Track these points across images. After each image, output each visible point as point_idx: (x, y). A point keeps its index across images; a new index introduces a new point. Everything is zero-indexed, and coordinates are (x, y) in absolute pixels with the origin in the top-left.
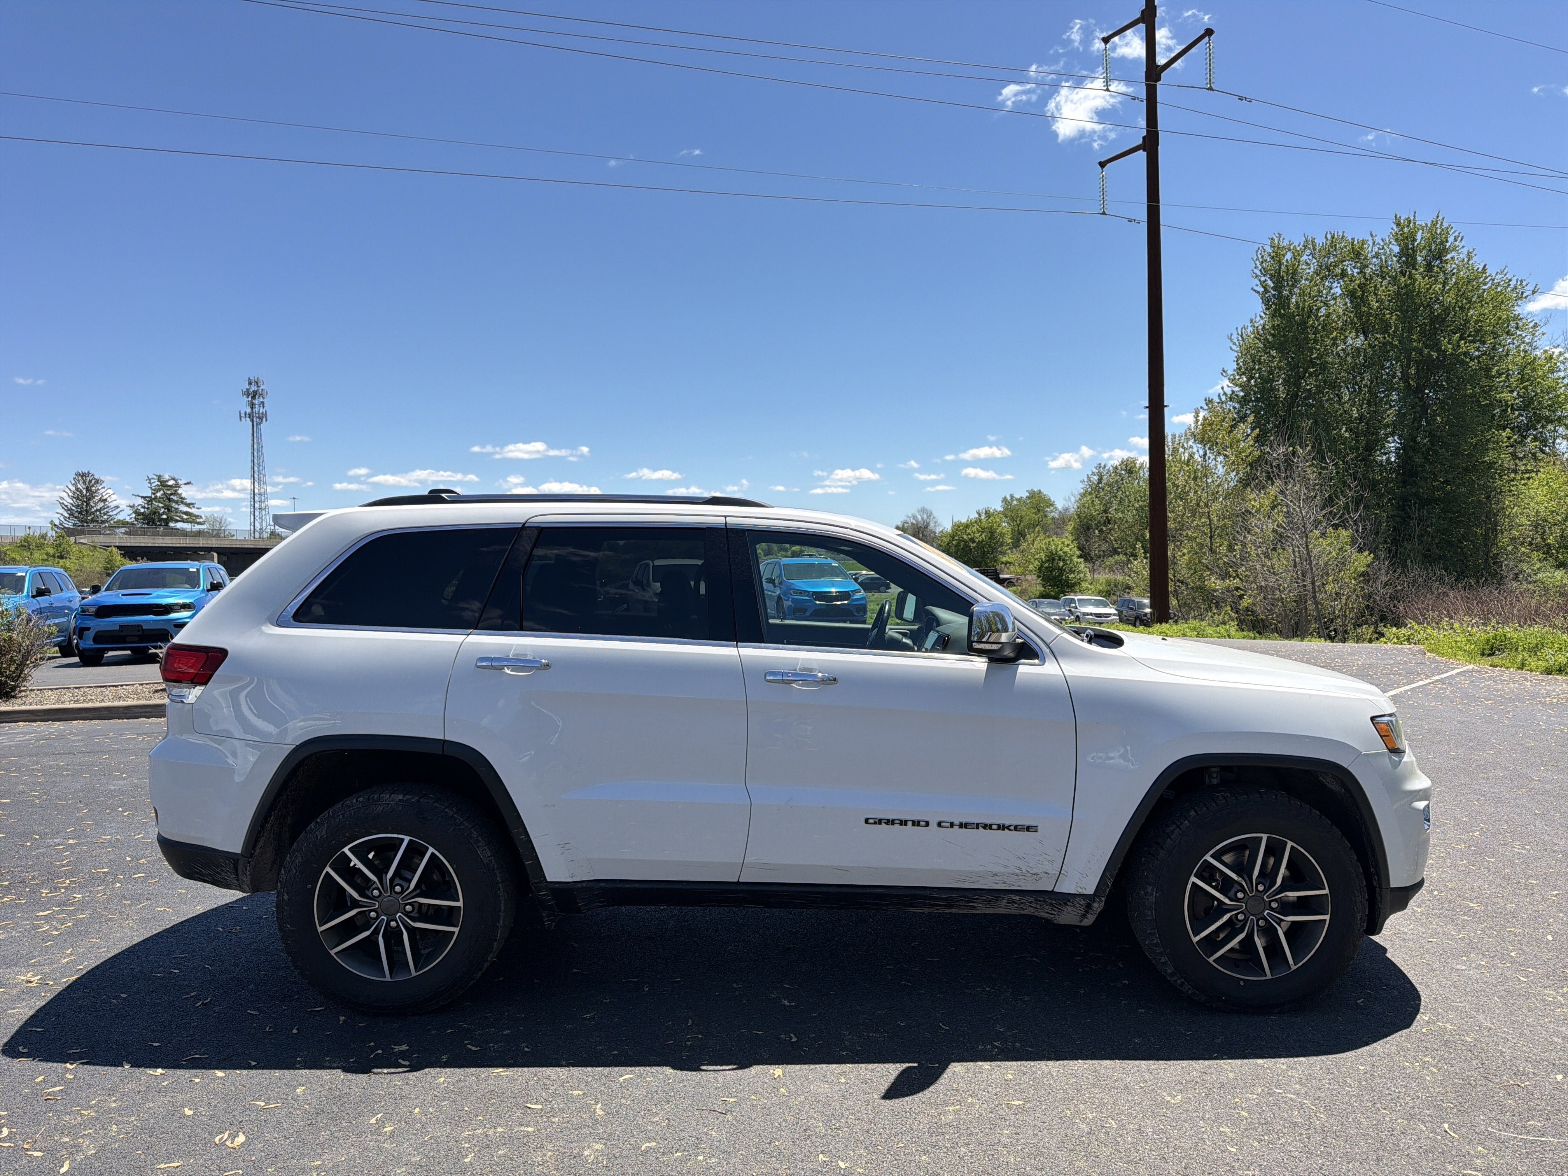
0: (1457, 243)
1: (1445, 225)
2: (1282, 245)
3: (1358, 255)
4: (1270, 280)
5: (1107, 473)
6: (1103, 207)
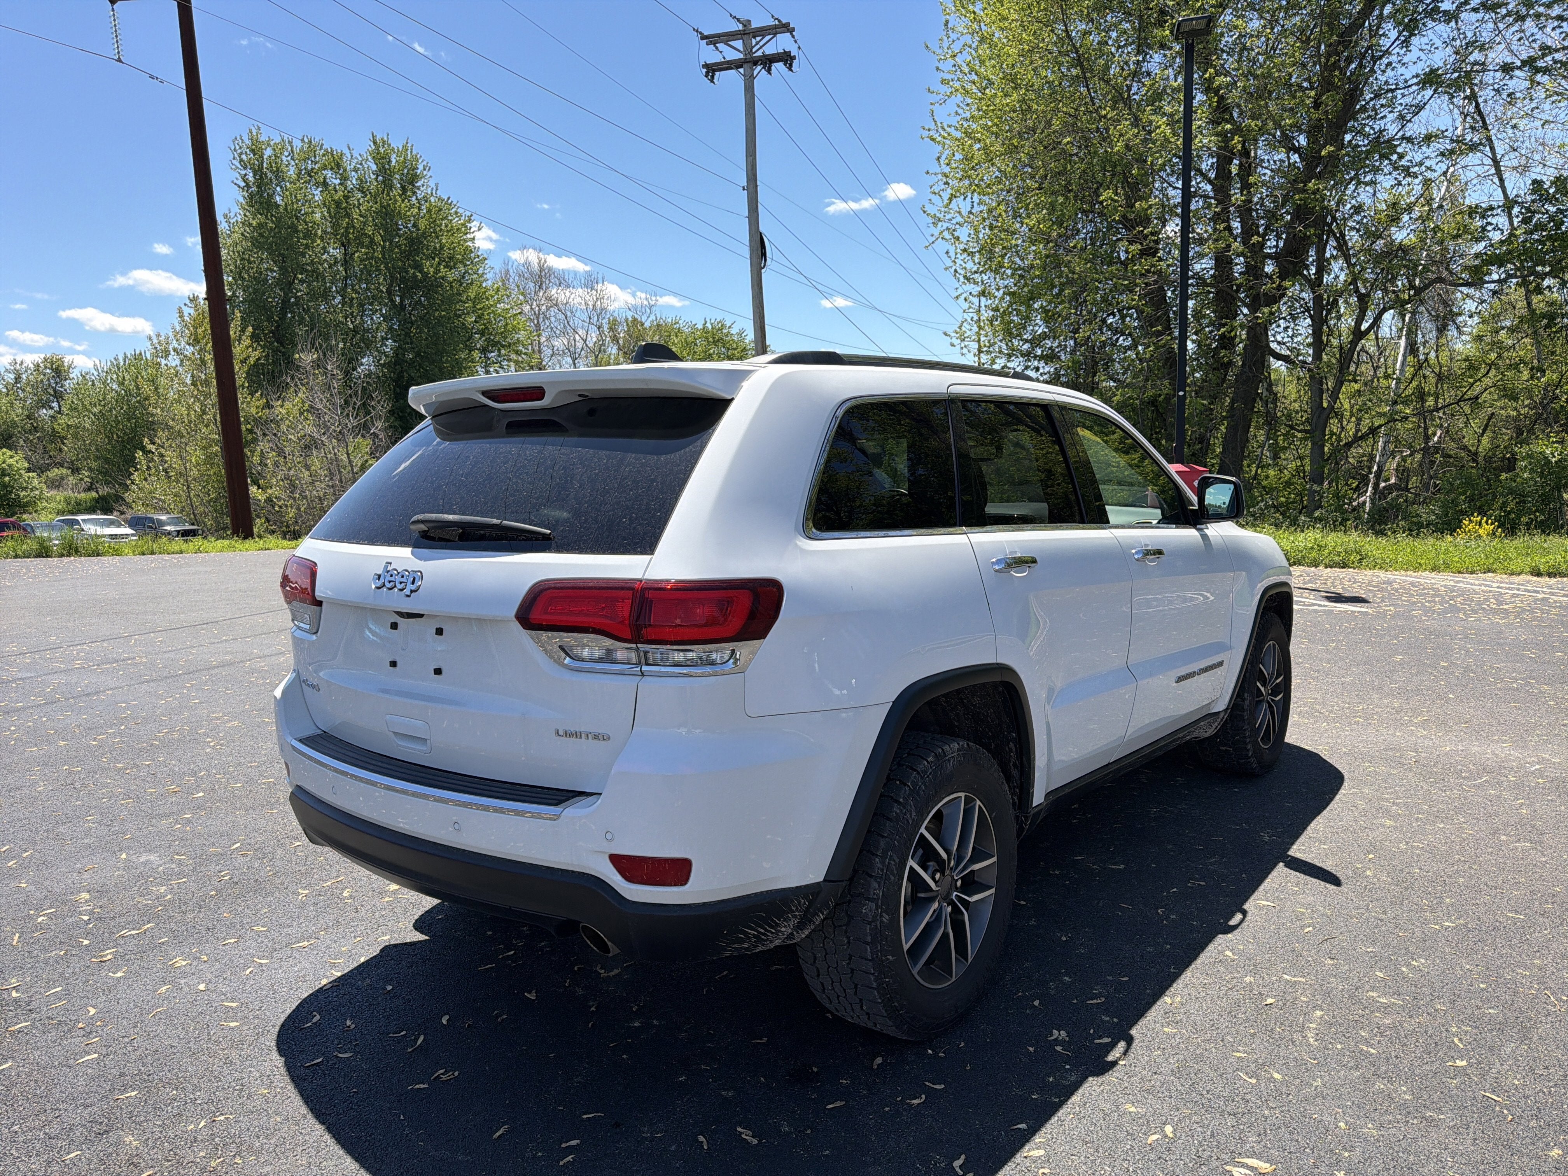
0: (425, 173)
1: (414, 153)
2: (261, 139)
3: (338, 165)
4: (251, 175)
5: (26, 371)
6: (118, 52)
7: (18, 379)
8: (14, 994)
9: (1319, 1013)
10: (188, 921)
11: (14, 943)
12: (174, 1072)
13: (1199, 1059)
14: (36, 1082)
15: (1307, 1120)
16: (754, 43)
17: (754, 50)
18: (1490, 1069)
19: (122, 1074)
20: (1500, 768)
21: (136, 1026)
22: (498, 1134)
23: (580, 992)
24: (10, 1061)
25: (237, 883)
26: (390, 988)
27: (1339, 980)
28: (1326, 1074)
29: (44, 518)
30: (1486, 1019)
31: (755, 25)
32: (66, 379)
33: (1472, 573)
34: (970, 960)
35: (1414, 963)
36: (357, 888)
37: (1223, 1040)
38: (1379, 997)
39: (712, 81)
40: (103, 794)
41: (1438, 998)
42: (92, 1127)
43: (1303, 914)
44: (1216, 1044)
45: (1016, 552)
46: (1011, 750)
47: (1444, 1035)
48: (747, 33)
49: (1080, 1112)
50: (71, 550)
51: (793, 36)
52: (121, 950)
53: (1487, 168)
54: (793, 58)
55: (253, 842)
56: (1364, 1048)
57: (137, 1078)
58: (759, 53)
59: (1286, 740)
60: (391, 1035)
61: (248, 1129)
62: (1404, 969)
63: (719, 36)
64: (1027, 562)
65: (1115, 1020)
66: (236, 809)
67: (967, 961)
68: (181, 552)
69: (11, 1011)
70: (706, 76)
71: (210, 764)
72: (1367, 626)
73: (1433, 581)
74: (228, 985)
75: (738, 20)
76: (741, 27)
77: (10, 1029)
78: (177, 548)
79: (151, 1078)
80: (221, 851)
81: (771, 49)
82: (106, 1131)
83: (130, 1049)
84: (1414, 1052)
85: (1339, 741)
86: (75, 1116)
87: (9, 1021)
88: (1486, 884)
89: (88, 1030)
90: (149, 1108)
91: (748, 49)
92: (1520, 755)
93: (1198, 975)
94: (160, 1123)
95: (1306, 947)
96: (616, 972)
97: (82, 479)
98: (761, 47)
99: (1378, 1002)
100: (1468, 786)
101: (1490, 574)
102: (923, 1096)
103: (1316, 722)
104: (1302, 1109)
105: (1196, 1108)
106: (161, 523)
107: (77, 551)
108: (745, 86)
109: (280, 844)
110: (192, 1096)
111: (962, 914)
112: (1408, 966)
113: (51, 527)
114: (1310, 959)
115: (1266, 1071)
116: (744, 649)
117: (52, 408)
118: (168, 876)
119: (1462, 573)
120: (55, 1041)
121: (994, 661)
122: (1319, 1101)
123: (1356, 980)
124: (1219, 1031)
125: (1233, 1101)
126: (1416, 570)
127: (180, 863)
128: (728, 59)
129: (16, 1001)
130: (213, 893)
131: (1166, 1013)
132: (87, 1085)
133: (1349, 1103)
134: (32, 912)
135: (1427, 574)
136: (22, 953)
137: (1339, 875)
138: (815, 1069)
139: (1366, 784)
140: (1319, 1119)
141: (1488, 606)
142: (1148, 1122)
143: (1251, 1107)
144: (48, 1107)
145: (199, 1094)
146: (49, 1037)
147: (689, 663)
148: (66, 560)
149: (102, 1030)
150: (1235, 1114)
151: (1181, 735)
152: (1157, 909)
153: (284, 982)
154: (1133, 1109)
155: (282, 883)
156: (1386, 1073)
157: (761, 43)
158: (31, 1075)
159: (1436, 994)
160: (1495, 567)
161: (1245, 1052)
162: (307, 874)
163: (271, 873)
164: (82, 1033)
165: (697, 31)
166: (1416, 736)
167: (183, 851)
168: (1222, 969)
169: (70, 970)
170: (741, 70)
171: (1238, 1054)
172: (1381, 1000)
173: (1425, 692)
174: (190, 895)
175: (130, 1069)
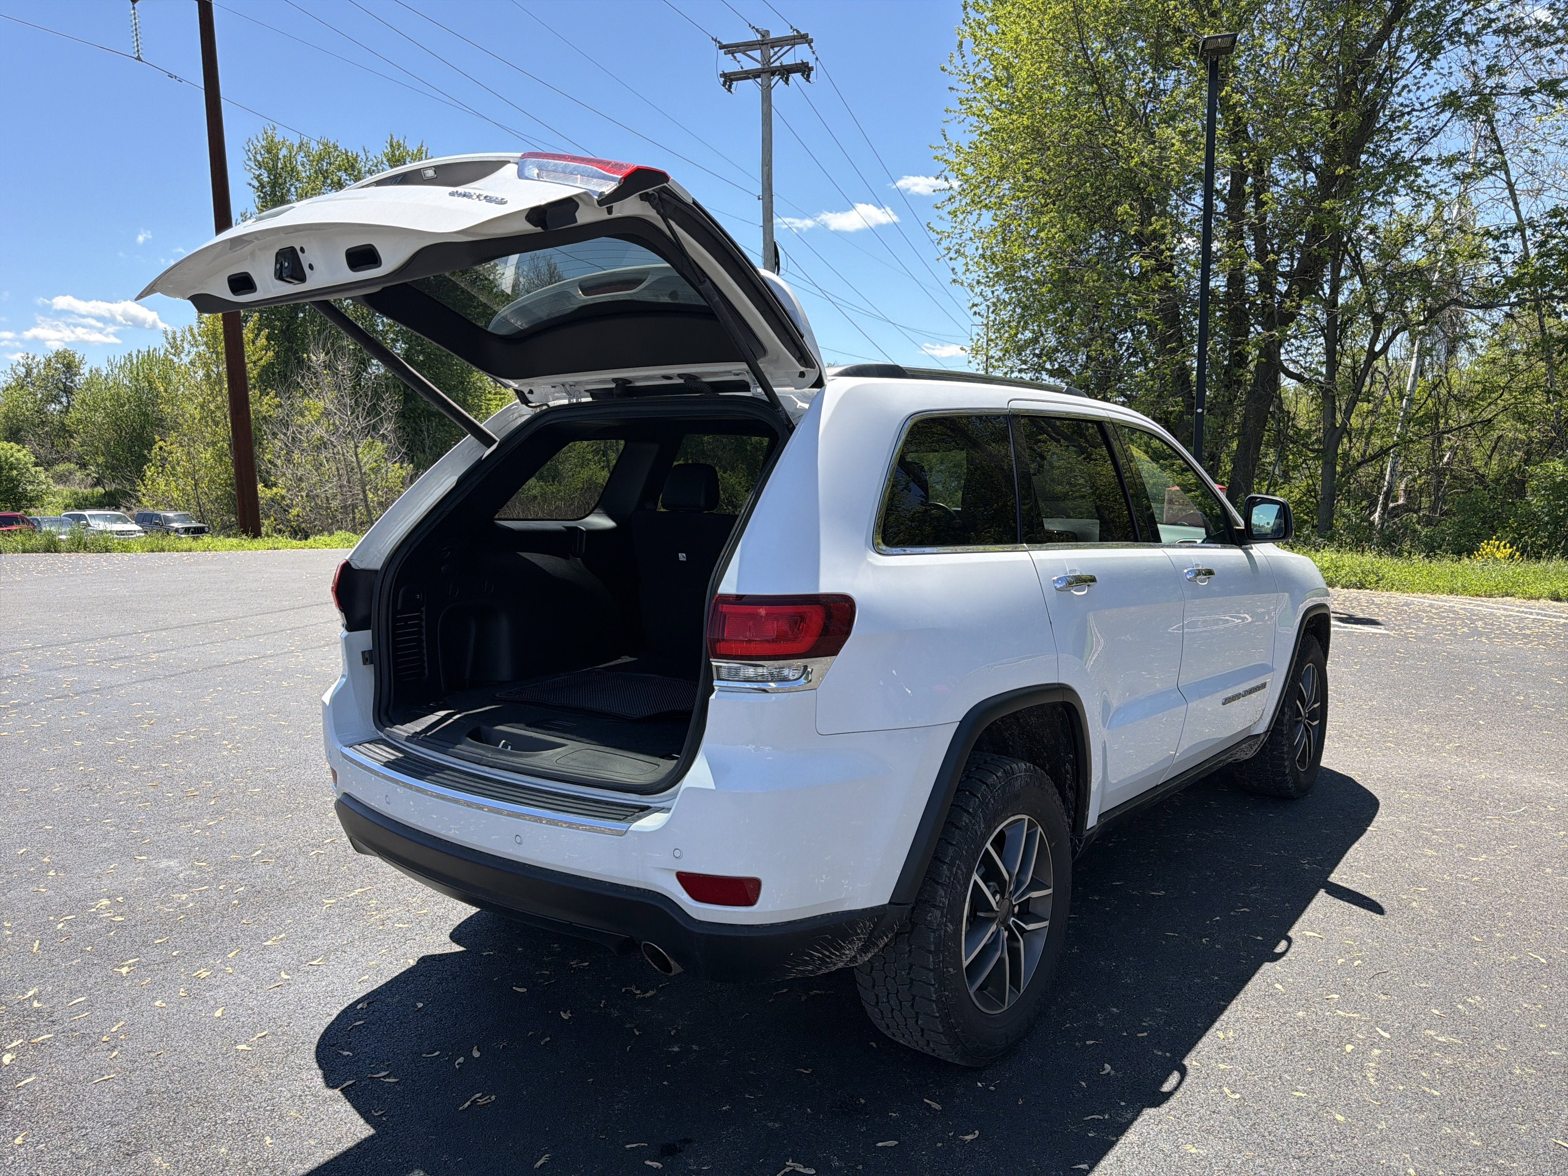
2: (276, 139)
3: (353, 167)
4: (266, 175)
5: (38, 366)
6: (138, 51)
7: (28, 374)
8: (36, 1004)
9: (1377, 1052)
10: (211, 930)
11: (35, 951)
12: (202, 1091)
13: (1258, 1097)
14: (61, 1097)
15: (1375, 1165)
16: (772, 54)
17: (772, 60)
18: (1560, 1115)
19: (149, 1092)
20: (1538, 798)
21: (162, 1041)
22: (539, 1164)
23: (616, 1014)
24: (34, 1074)
25: (259, 892)
26: (420, 1005)
27: (1395, 1017)
28: (1390, 1117)
29: (50, 513)
30: (1550, 1062)
31: (773, 35)
32: (76, 375)
33: (1491, 596)
34: (1022, 991)
35: (1469, 1000)
36: (382, 900)
37: (1280, 1078)
38: (1437, 1035)
39: (729, 90)
40: (120, 796)
41: (1498, 1037)
42: (120, 1147)
43: (1351, 946)
44: (1274, 1082)
45: (1075, 571)
46: (1067, 772)
47: (1508, 1077)
48: (766, 43)
49: (1139, 1152)
50: (80, 545)
51: (811, 48)
52: (144, 960)
53: (1499, 191)
54: (811, 69)
55: (274, 849)
56: (1427, 1089)
57: (165, 1096)
58: (777, 64)
59: (1322, 764)
60: (424, 1055)
61: (281, 1153)
62: (1460, 1006)
63: (737, 45)
64: (1085, 581)
65: (1168, 1054)
66: (255, 814)
67: (1019, 991)
68: (190, 550)
69: (33, 1022)
70: (724, 85)
71: (227, 767)
72: (1389, 648)
73: (1451, 604)
74: (255, 999)
75: (757, 30)
76: (759, 37)
77: (33, 1041)
78: (186, 546)
79: (179, 1096)
80: (243, 859)
81: (789, 59)
82: (134, 1152)
83: (156, 1064)
84: (1478, 1095)
85: (1371, 766)
86: (103, 1135)
87: (31, 1033)
88: (1535, 919)
89: (113, 1044)
90: (179, 1128)
91: (766, 60)
92: (1557, 785)
93: (1249, 1008)
94: (190, 1144)
95: (1358, 981)
96: (651, 993)
97: (88, 475)
98: (779, 58)
99: (1437, 1041)
100: (1507, 816)
101: (1508, 599)
102: (977, 1132)
103: (1346, 746)
104: (1369, 1154)
105: (1259, 1151)
106: (168, 520)
107: (85, 547)
108: (763, 96)
109: (301, 852)
110: (222, 1116)
111: (1018, 940)
112: (1464, 1003)
113: (60, 522)
114: (1363, 994)
115: (1327, 1112)
116: (817, 665)
117: (61, 403)
118: (190, 883)
119: (1480, 596)
120: (79, 1055)
121: (1056, 681)
122: (1386, 1145)
123: (1412, 1017)
124: (1276, 1068)
125: (1297, 1143)
126: (1433, 592)
127: (200, 870)
128: (745, 69)
129: (38, 1011)
130: (236, 902)
131: (1220, 1048)
132: (113, 1102)
133: (1417, 1148)
134: (51, 918)
135: (1444, 597)
136: (43, 961)
137: (1384, 905)
138: (863, 1101)
139: (1403, 812)
140: (1387, 1164)
141: (1510, 630)
142: (1211, 1164)
143: (1316, 1151)
144: (74, 1125)
145: (229, 1114)
146: (74, 1050)
147: (759, 678)
148: (74, 555)
149: (127, 1044)
150: (1299, 1158)
151: (1224, 757)
152: (1201, 938)
153: (312, 996)
154: (1194, 1151)
155: (306, 893)
156: (1452, 1117)
157: (779, 54)
158: (56, 1091)
159: (1496, 1034)
160: (1513, 591)
161: (1305, 1091)
162: (330, 884)
163: (294, 882)
164: (107, 1047)
165: (716, 40)
166: (1450, 763)
167: (204, 857)
168: (1273, 1003)
169: (92, 981)
170: (759, 80)
171: (1297, 1094)
172: (1440, 1039)
173: (1454, 718)
174: (213, 903)
175: (158, 1086)
